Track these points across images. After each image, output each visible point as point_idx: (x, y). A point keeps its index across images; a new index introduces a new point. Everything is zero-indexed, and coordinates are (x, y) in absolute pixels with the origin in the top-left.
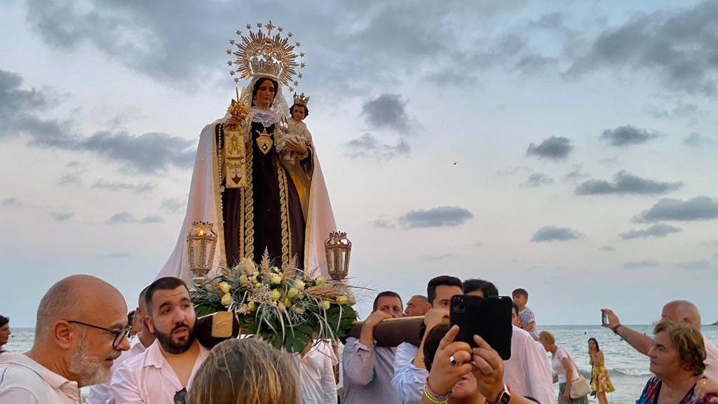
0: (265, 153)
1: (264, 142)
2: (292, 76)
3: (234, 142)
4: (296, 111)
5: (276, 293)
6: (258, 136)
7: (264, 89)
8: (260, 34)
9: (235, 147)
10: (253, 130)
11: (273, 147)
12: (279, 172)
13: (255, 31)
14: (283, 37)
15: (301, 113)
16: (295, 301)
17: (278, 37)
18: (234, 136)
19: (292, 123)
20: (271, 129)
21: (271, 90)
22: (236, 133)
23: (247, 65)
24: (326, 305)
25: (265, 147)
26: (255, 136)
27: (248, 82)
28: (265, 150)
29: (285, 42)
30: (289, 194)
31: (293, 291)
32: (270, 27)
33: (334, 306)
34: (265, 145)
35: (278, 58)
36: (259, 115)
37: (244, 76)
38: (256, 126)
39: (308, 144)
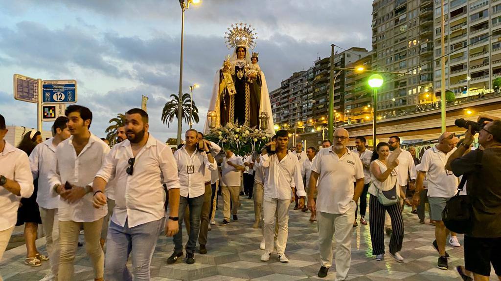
0: (240, 79)
1: (240, 74)
2: (252, 43)
3: (228, 77)
4: (253, 60)
5: (237, 136)
6: (237, 72)
7: (240, 51)
8: (237, 28)
9: (228, 79)
10: (236, 70)
11: (243, 77)
12: (246, 86)
13: (235, 27)
14: (247, 28)
15: (255, 60)
16: (244, 138)
17: (245, 28)
19: (252, 65)
20: (242, 69)
21: (243, 51)
22: (227, 73)
23: (233, 42)
24: (256, 140)
25: (240, 77)
27: (234, 49)
29: (248, 29)
30: (250, 95)
31: (244, 135)
32: (241, 24)
33: (259, 141)
35: (246, 37)
36: (239, 62)
37: (232, 47)
38: (237, 68)
39: (258, 74)
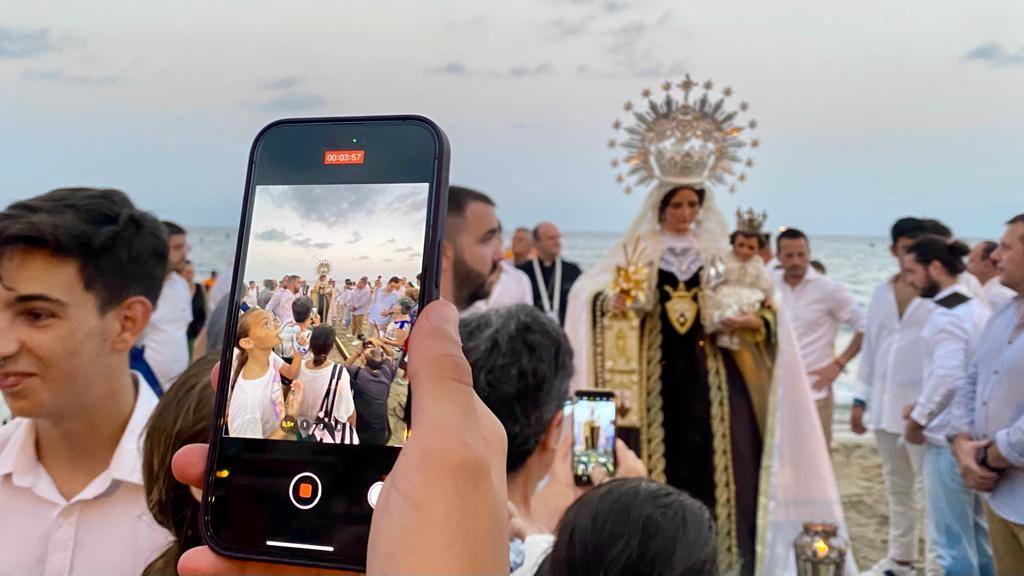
1: (680, 309)
2: (734, 165)
3: (621, 343)
4: (742, 245)
6: (670, 298)
7: (678, 205)
8: (669, 102)
9: (622, 351)
10: (660, 286)
11: (698, 322)
13: (659, 98)
14: (713, 100)
15: (751, 248)
17: (704, 102)
18: (620, 331)
19: (735, 265)
20: (694, 282)
21: (692, 204)
22: (624, 325)
23: (646, 161)
25: (682, 320)
26: (664, 298)
27: (649, 194)
28: (682, 325)
29: (718, 106)
32: (687, 85)
34: (682, 315)
35: (707, 136)
36: (672, 251)
37: (642, 181)
38: (666, 279)
39: (765, 305)
